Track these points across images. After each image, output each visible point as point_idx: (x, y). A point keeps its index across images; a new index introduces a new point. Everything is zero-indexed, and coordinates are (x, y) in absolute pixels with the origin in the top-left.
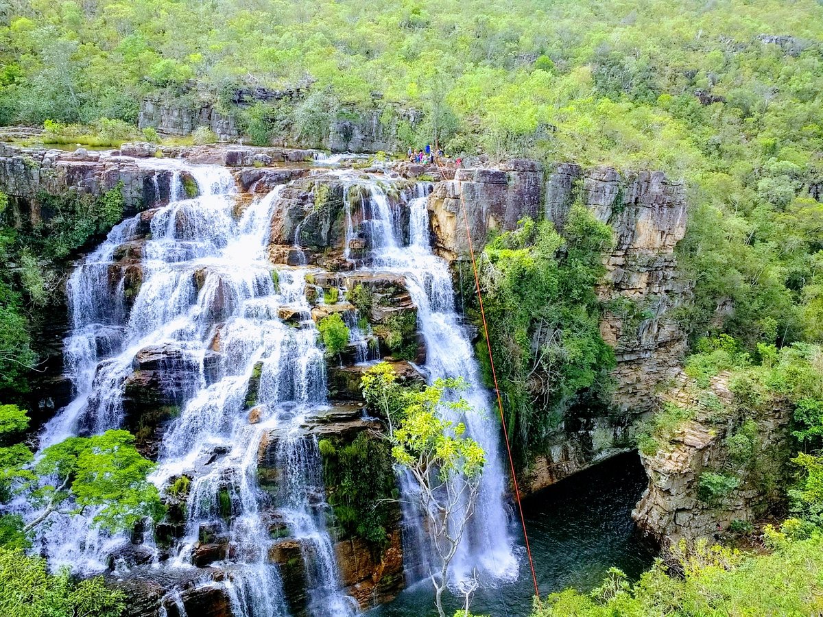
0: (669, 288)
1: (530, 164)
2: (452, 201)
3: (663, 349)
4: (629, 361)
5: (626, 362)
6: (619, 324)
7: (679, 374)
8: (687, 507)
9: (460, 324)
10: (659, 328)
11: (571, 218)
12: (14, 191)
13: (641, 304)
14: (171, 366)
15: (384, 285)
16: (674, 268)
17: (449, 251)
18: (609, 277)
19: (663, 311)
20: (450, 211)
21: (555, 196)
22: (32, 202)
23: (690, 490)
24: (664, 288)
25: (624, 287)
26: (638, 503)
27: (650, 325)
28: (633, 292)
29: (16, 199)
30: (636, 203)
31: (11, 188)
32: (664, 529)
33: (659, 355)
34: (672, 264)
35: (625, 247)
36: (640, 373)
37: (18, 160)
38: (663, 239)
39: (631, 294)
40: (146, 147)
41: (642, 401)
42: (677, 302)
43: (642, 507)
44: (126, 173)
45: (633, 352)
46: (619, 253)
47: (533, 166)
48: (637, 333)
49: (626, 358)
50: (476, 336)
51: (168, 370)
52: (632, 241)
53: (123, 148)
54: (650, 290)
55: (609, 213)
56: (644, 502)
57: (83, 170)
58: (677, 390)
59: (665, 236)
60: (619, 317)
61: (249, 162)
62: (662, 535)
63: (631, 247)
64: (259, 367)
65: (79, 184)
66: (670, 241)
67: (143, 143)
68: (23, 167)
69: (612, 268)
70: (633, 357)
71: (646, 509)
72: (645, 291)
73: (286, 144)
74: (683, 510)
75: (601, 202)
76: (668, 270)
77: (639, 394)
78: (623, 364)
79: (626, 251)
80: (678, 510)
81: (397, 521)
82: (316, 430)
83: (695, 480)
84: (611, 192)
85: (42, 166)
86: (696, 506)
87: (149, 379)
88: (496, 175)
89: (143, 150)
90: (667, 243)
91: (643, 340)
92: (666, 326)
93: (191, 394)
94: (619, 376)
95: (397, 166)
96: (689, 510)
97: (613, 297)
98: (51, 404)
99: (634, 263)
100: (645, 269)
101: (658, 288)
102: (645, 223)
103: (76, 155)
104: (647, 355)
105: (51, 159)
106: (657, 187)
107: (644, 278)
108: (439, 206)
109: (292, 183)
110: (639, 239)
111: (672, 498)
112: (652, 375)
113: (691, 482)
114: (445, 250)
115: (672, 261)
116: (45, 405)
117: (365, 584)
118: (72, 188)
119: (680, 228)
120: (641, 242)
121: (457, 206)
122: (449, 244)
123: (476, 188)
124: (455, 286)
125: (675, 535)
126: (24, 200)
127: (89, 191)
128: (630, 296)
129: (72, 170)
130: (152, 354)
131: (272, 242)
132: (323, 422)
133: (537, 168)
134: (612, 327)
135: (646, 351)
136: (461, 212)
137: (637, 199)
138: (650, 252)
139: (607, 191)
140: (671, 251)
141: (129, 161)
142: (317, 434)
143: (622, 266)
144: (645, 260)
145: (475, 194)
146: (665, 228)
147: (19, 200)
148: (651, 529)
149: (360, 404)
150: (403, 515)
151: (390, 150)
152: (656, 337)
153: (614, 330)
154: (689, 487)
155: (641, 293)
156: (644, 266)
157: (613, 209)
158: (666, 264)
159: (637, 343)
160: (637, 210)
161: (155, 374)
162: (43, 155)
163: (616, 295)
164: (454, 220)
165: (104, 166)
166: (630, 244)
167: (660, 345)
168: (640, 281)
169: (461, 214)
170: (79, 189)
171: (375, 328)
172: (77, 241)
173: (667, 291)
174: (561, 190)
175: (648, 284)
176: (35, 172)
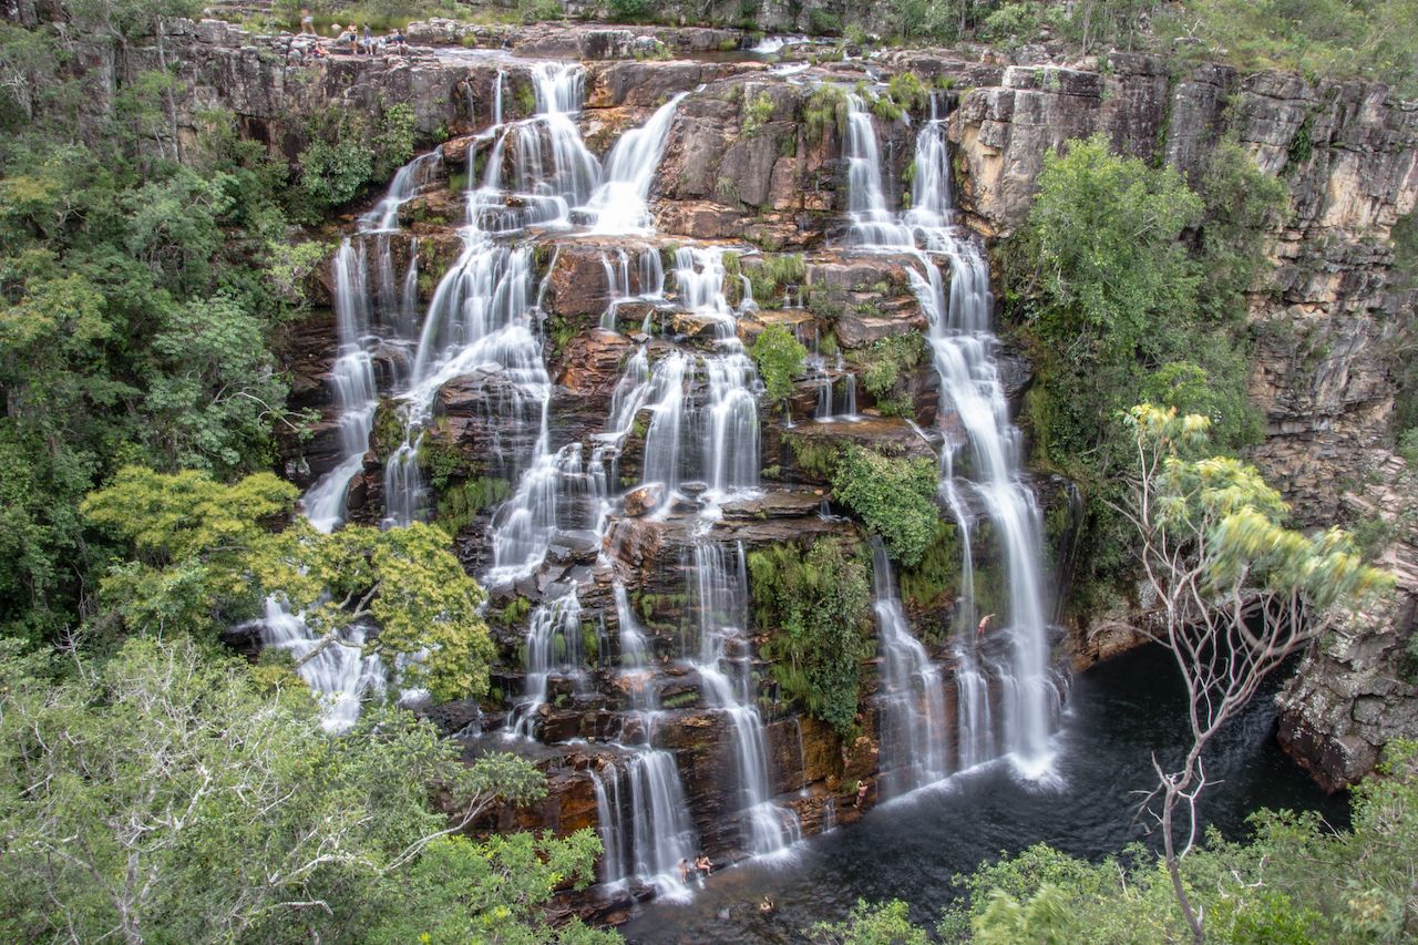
0: (1375, 303)
1: (1142, 60)
2: (998, 127)
3: (1352, 416)
4: (1291, 435)
5: (1284, 437)
6: (1280, 367)
7: (1387, 460)
8: (1378, 692)
9: (998, 356)
10: (1350, 377)
11: (1217, 164)
12: (244, 106)
13: (1324, 331)
14: (495, 412)
15: (864, 279)
16: (1388, 267)
17: (986, 220)
18: (1271, 279)
19: (1361, 346)
20: (991, 146)
21: (1186, 123)
22: (271, 126)
23: (1385, 664)
24: (1367, 303)
25: (1295, 299)
26: (1289, 682)
27: (1335, 370)
28: (1310, 308)
29: (247, 120)
30: (1333, 140)
31: (239, 102)
32: (1333, 728)
33: (1344, 425)
34: (1386, 260)
35: (1304, 225)
36: (1306, 458)
37: (251, 52)
38: (1375, 213)
39: (1308, 313)
40: (449, 27)
41: (1305, 508)
42: (1387, 329)
43: (1295, 689)
44: (421, 73)
45: (1300, 418)
46: (1294, 235)
47: (1148, 64)
48: (1312, 385)
49: (1286, 428)
50: (1028, 377)
51: (491, 419)
52: (1318, 213)
53: (411, 29)
54: (1341, 306)
55: (1281, 160)
56: (1301, 679)
57: (352, 70)
58: (1382, 488)
59: (1377, 207)
60: (1283, 353)
61: (624, 50)
62: (1327, 737)
63: (1315, 224)
64: (644, 418)
65: (345, 93)
66: (1384, 215)
67: (443, 20)
68: (257, 65)
69: (1277, 263)
70: (1299, 428)
71: (1303, 692)
72: (1332, 308)
73: (683, 20)
74: (1371, 696)
75: (1271, 138)
76: (1377, 270)
77: (1300, 495)
78: (1279, 439)
79: (1306, 233)
80: (1361, 697)
81: (870, 694)
82: (743, 532)
83: (1395, 648)
84: (1290, 120)
85: (288, 63)
86: (1392, 692)
87: (460, 432)
88: (1080, 80)
89: (445, 33)
90: (1379, 220)
91: (1321, 398)
92: (1363, 374)
93: (527, 461)
94: (1269, 461)
95: (890, 58)
96: (1381, 697)
97: (1275, 316)
98: (303, 467)
99: (1317, 255)
100: (1338, 267)
101: (1356, 304)
102: (1343, 183)
103: (340, 44)
104: (1323, 426)
105: (301, 50)
106: (1374, 113)
107: (1334, 283)
108: (969, 135)
109: (702, 88)
110: (1331, 210)
111: (1354, 676)
112: (1327, 463)
113: (1388, 651)
114: (979, 217)
115: (1386, 254)
116: (296, 469)
117: (815, 791)
118: (335, 100)
119: (1408, 193)
120: (1333, 217)
121: (1005, 136)
122: (987, 204)
123: (1043, 103)
124: (994, 284)
125: (1350, 738)
126: (259, 122)
127: (361, 104)
128: (1306, 315)
129: (335, 70)
130: (466, 390)
131: (665, 196)
132: (752, 519)
133: (1156, 70)
134: (1267, 372)
135: (1323, 417)
136: (1012, 147)
137: (1334, 135)
138: (1349, 235)
139: (1284, 117)
140: (1384, 236)
141: (423, 53)
142: (744, 540)
143: (1294, 260)
144: (1339, 249)
145: (1039, 114)
146: (1381, 192)
147: (250, 122)
148: (1309, 726)
149: (819, 492)
150: (883, 686)
151: (875, 30)
152: (1344, 393)
153: (1271, 377)
154: (1384, 659)
155: (1325, 311)
156: (1336, 262)
157: (1291, 153)
158: (1376, 259)
159: (1310, 403)
160: (1333, 156)
161: (469, 424)
162: (288, 44)
163: (1280, 314)
164: (999, 162)
165: (386, 61)
166: (1314, 220)
167: (1349, 407)
168: (1325, 289)
169: (1013, 152)
170: (346, 102)
171: (849, 356)
172: (342, 194)
173: (1371, 310)
174: (1197, 112)
175: (1341, 296)
176: (277, 73)
